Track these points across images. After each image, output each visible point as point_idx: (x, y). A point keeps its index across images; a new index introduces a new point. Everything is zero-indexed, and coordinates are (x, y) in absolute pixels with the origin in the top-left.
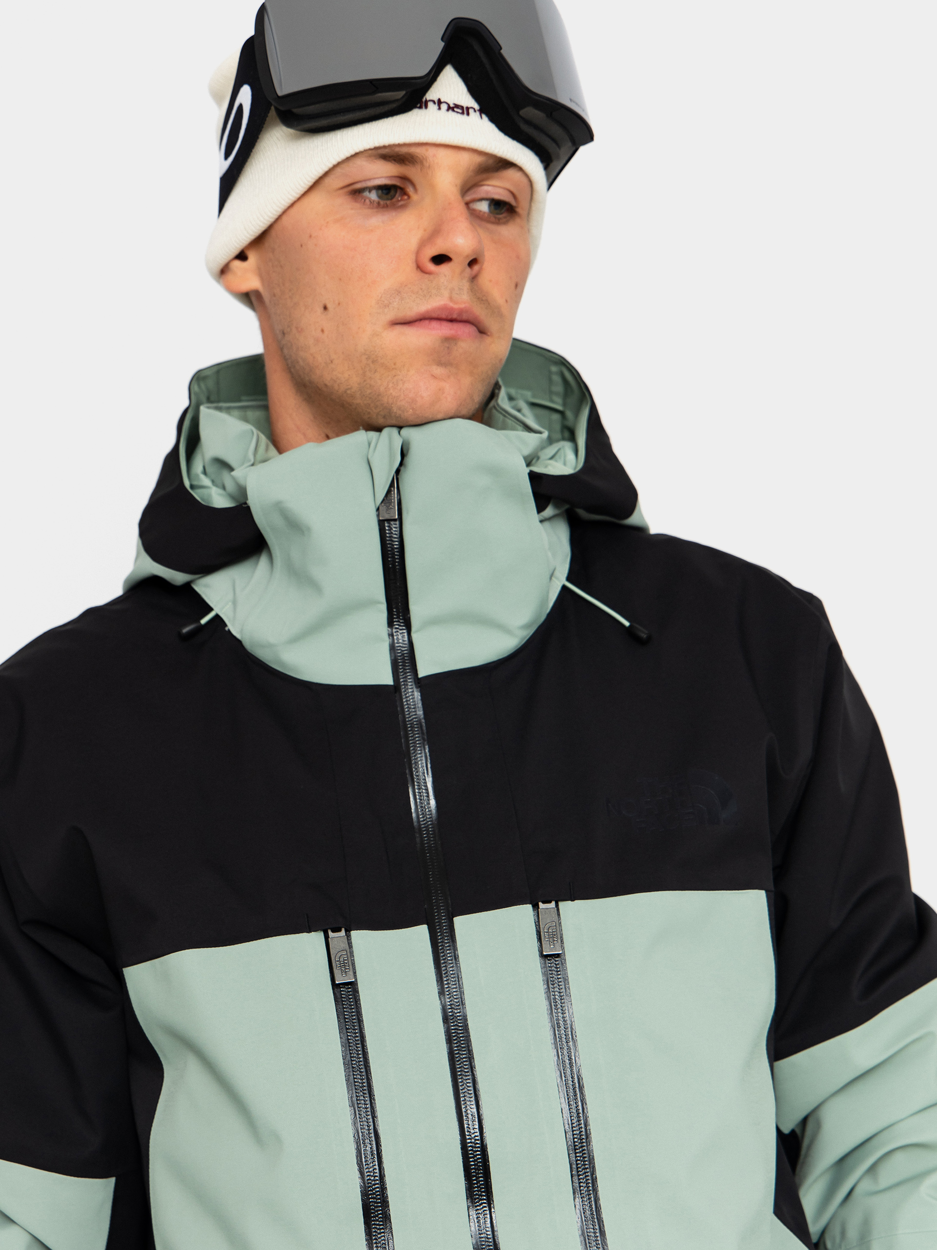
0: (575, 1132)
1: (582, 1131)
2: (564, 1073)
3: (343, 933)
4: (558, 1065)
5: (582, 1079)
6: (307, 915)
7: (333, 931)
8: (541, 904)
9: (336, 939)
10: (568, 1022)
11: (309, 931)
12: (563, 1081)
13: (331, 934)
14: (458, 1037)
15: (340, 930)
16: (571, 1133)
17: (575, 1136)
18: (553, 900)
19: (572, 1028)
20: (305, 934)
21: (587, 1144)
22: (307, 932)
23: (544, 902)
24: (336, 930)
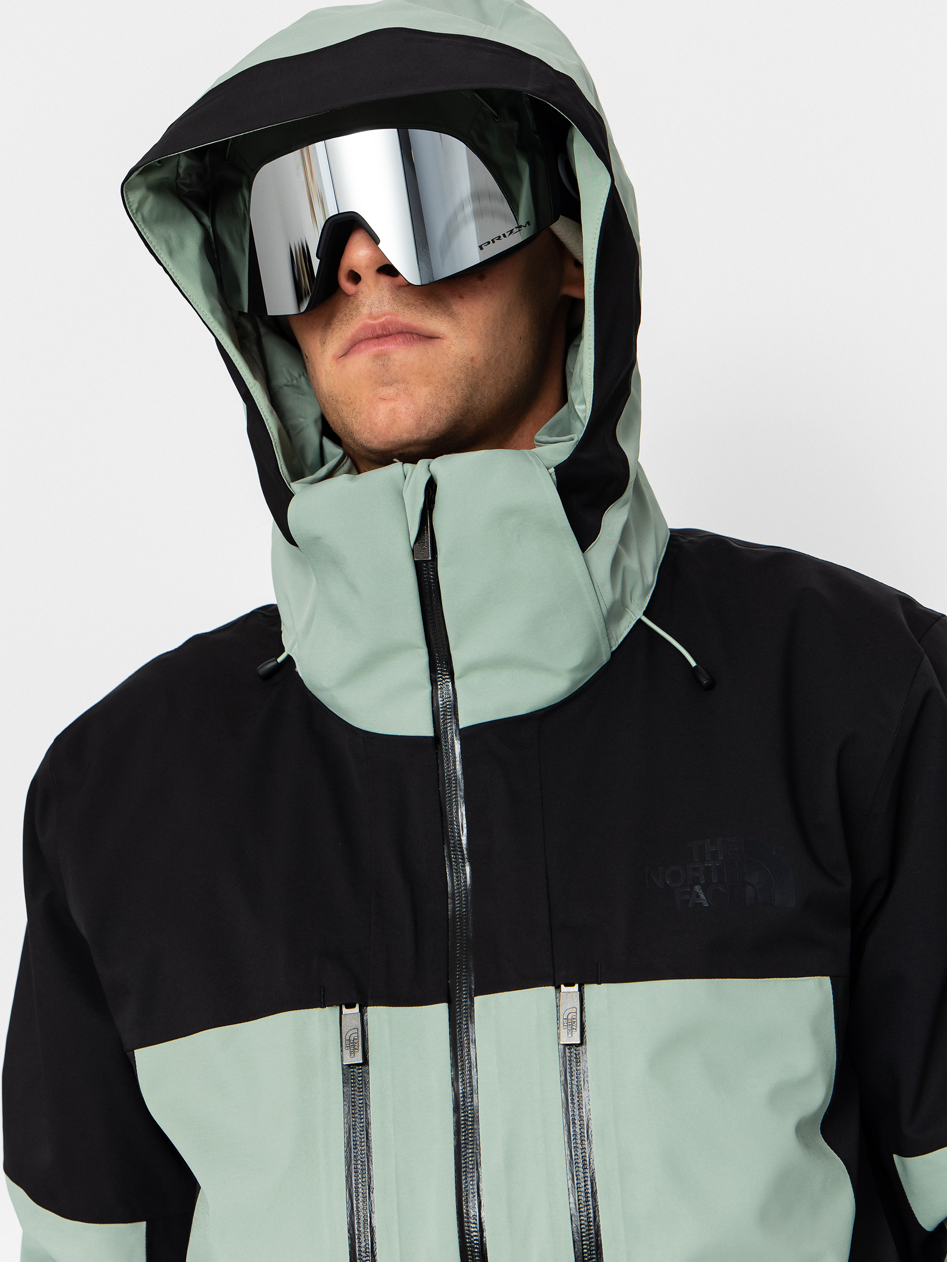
0: (584, 1243)
1: (589, 1213)
2: (576, 1175)
3: (356, 1009)
4: (570, 1166)
5: (596, 1184)
6: (324, 988)
7: (347, 1007)
8: (562, 986)
9: (349, 1016)
10: (585, 1119)
11: (323, 1006)
12: (574, 1185)
13: (344, 1009)
14: (467, 1129)
15: (354, 1006)
16: (581, 1243)
17: (585, 1247)
18: (577, 983)
19: (588, 1125)
20: (319, 1009)
21: (597, 1256)
22: (321, 1007)
23: (566, 985)
24: (350, 1006)
